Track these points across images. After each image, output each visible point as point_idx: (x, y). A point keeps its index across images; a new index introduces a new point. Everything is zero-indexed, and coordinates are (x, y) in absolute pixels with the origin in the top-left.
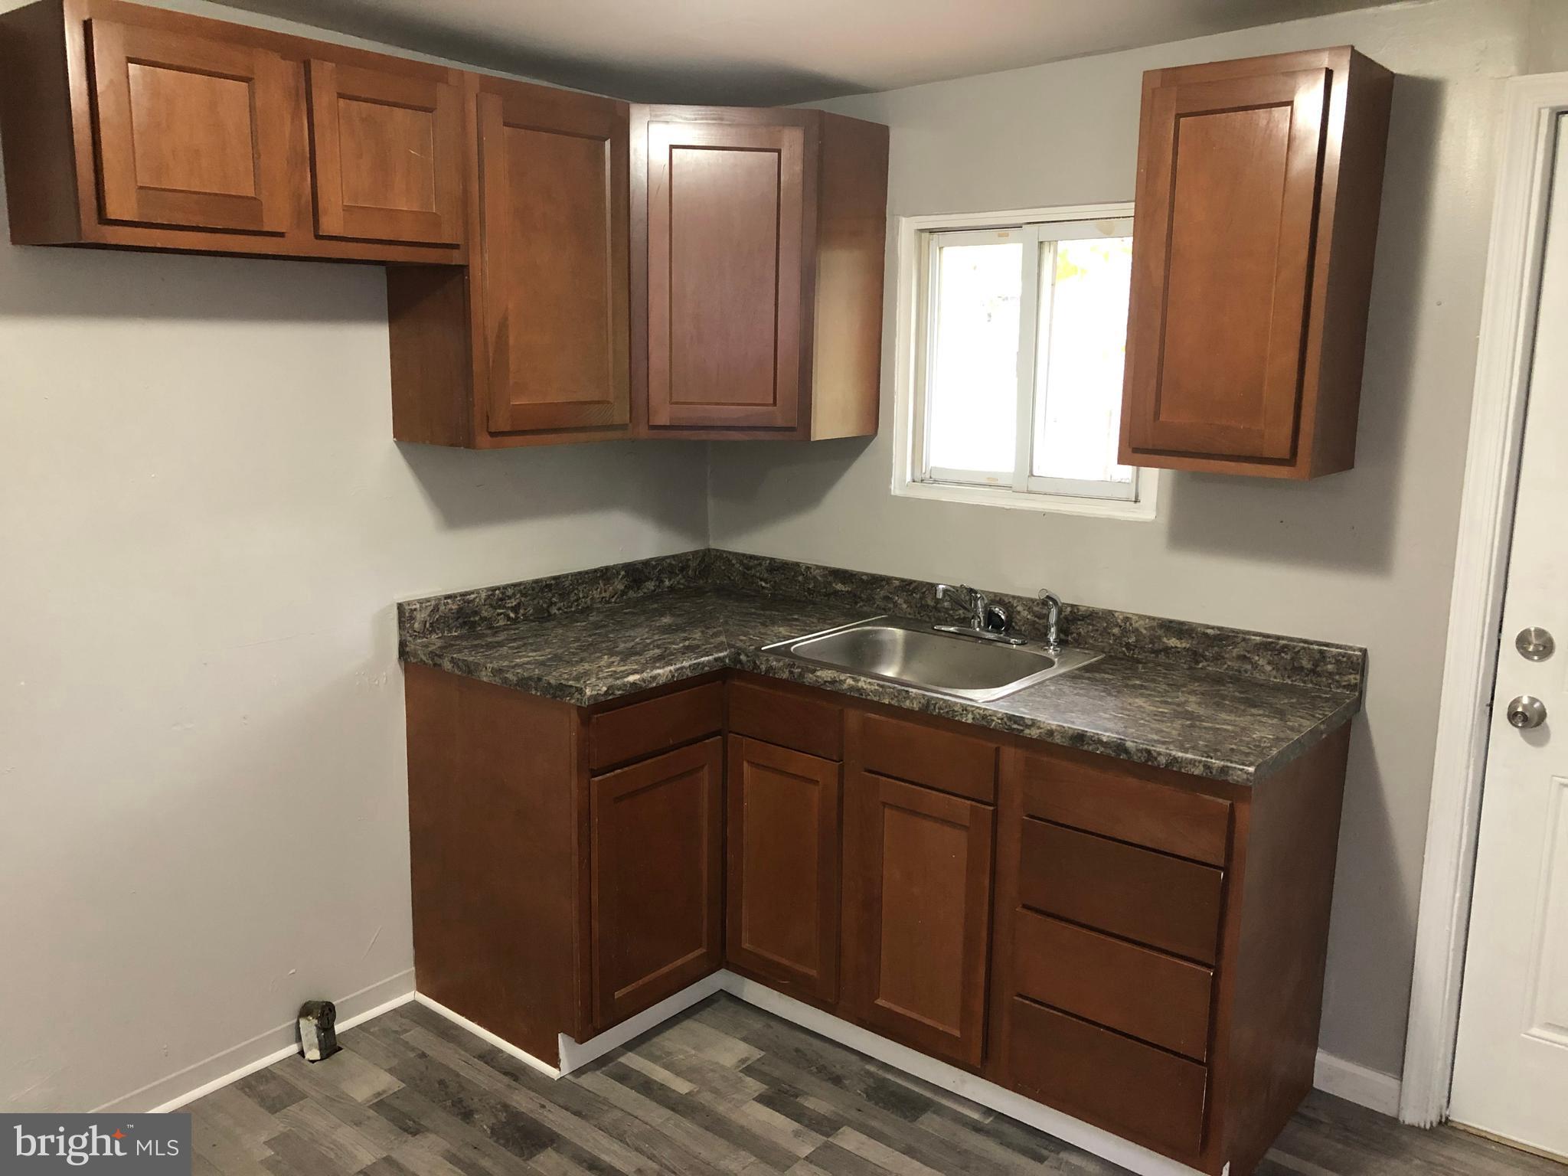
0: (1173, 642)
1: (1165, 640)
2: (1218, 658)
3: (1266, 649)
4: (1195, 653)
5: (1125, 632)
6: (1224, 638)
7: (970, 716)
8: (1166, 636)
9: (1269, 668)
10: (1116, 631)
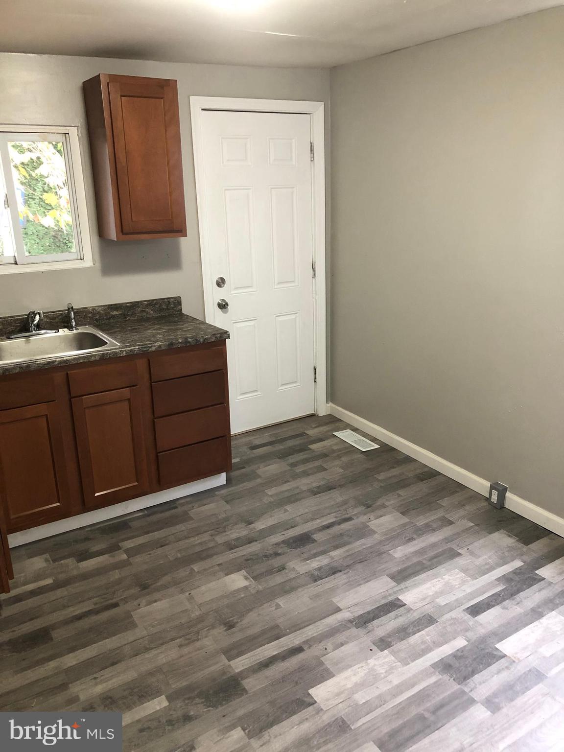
0: (115, 313)
1: (111, 313)
2: (133, 314)
3: (150, 305)
4: (124, 315)
5: (94, 314)
6: (135, 305)
7: (124, 353)
8: (112, 311)
9: (152, 312)
10: (90, 315)
